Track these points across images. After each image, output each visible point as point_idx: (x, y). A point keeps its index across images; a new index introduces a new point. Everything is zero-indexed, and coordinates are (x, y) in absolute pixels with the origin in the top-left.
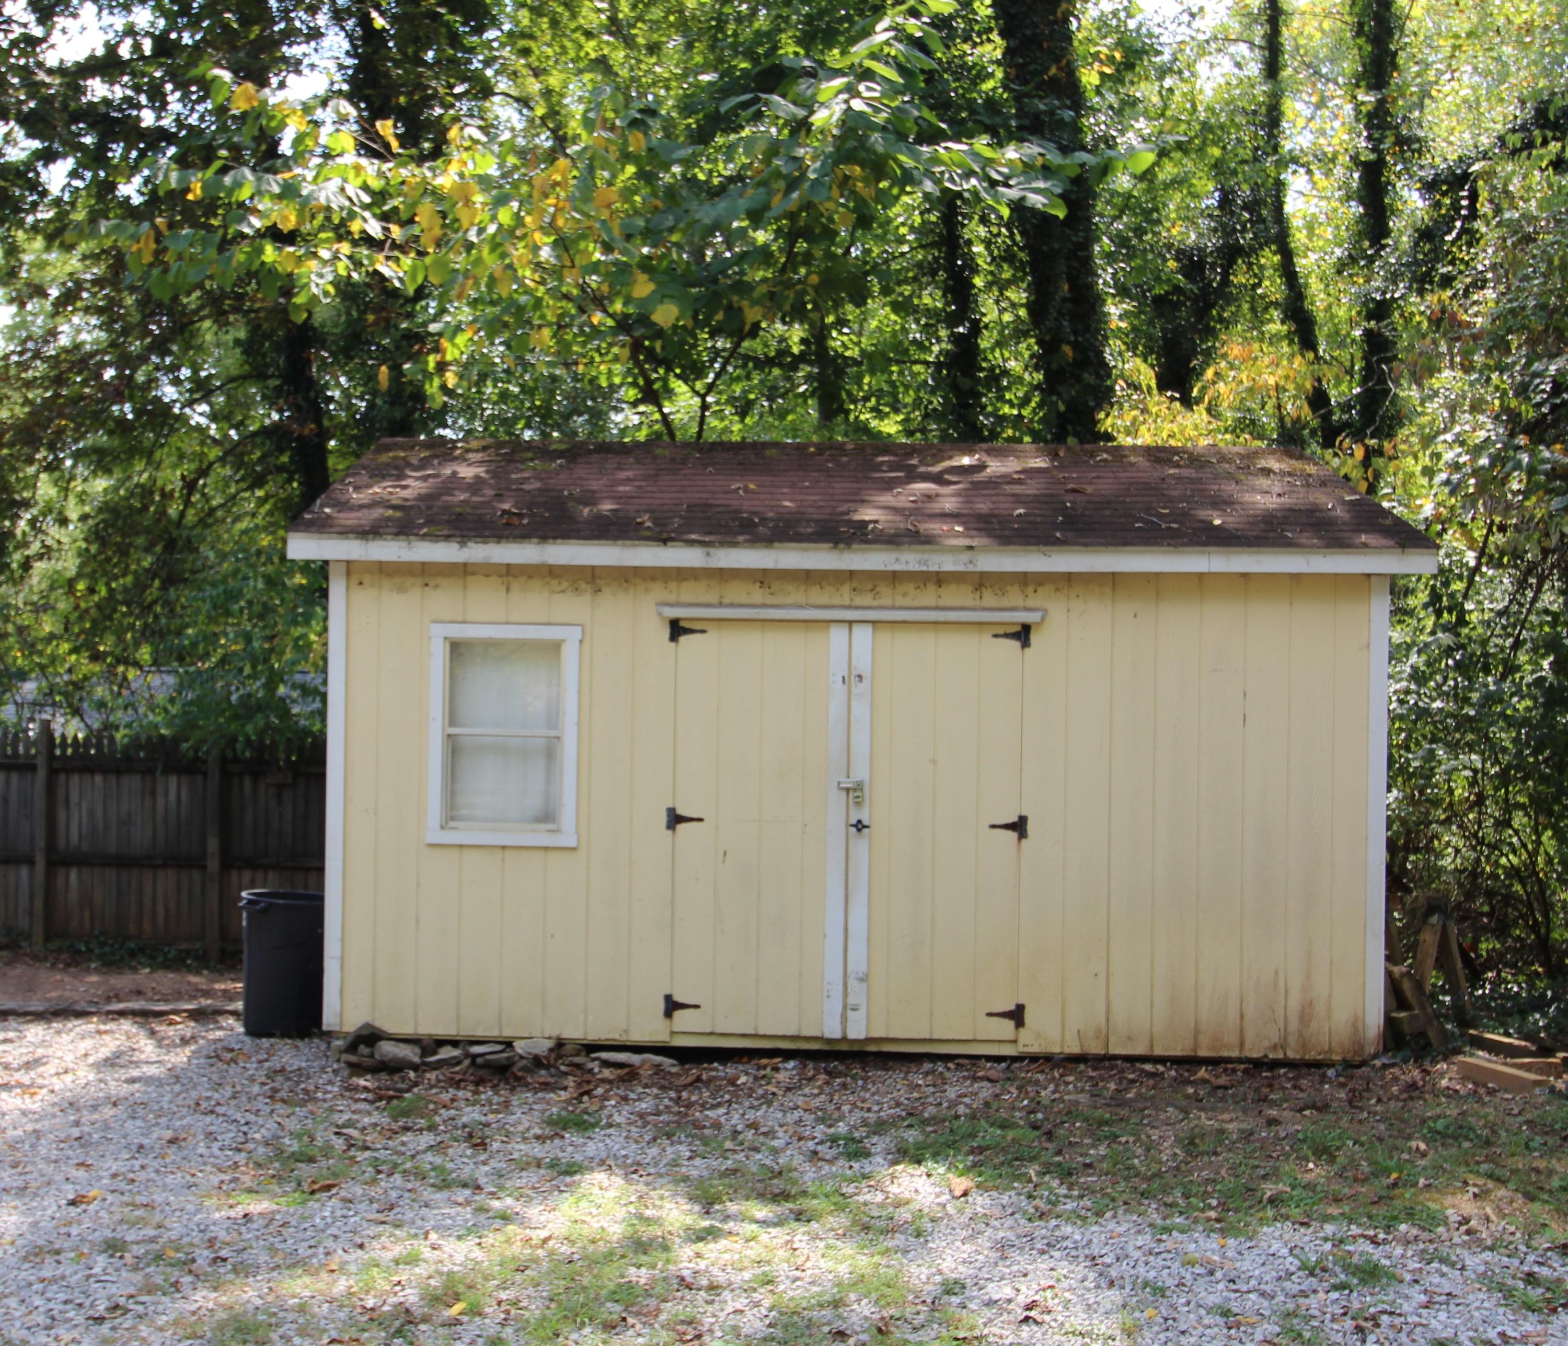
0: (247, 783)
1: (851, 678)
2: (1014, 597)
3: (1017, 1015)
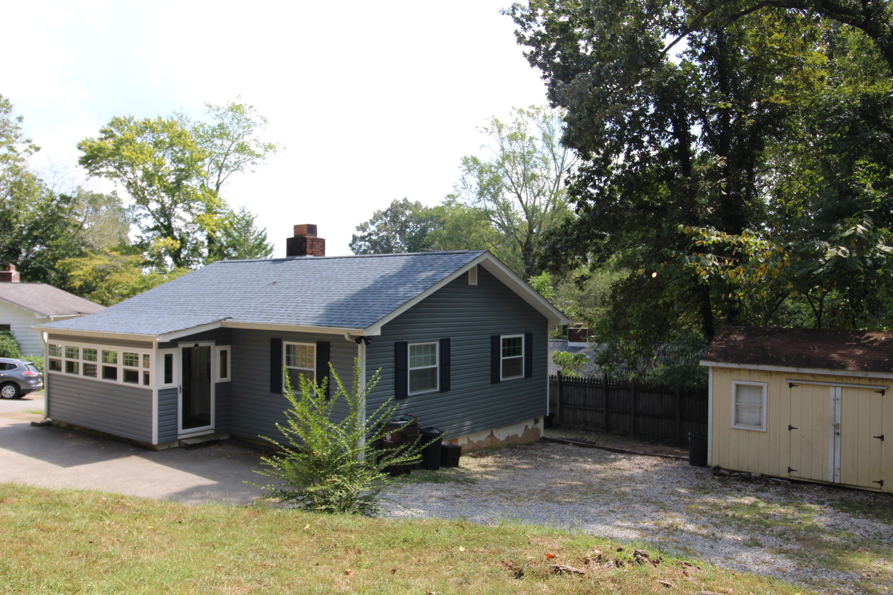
0: (687, 398)
1: (835, 400)
2: (880, 384)
3: (881, 482)
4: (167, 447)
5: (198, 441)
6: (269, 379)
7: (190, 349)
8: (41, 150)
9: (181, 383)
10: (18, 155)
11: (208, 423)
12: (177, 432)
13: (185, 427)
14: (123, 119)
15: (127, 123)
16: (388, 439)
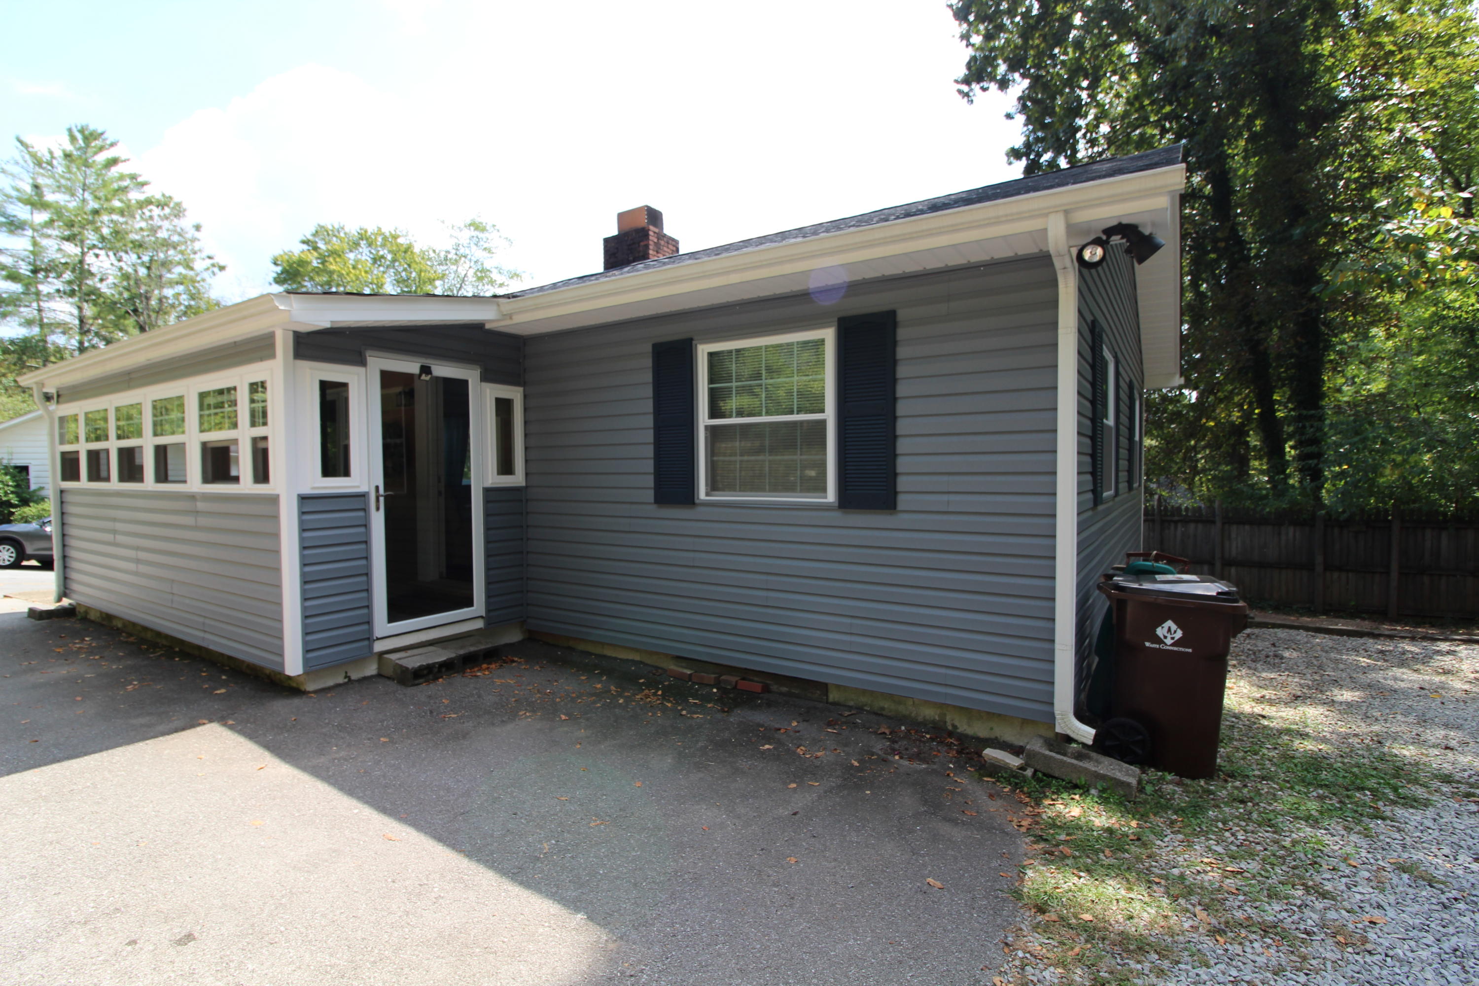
0: (1337, 530)
4: (341, 680)
5: (440, 656)
6: (649, 466)
7: (406, 379)
8: (227, 269)
9: (379, 479)
10: (197, 275)
11: (469, 603)
12: (371, 630)
13: (396, 613)
14: (330, 227)
15: (336, 233)
16: (1169, 641)
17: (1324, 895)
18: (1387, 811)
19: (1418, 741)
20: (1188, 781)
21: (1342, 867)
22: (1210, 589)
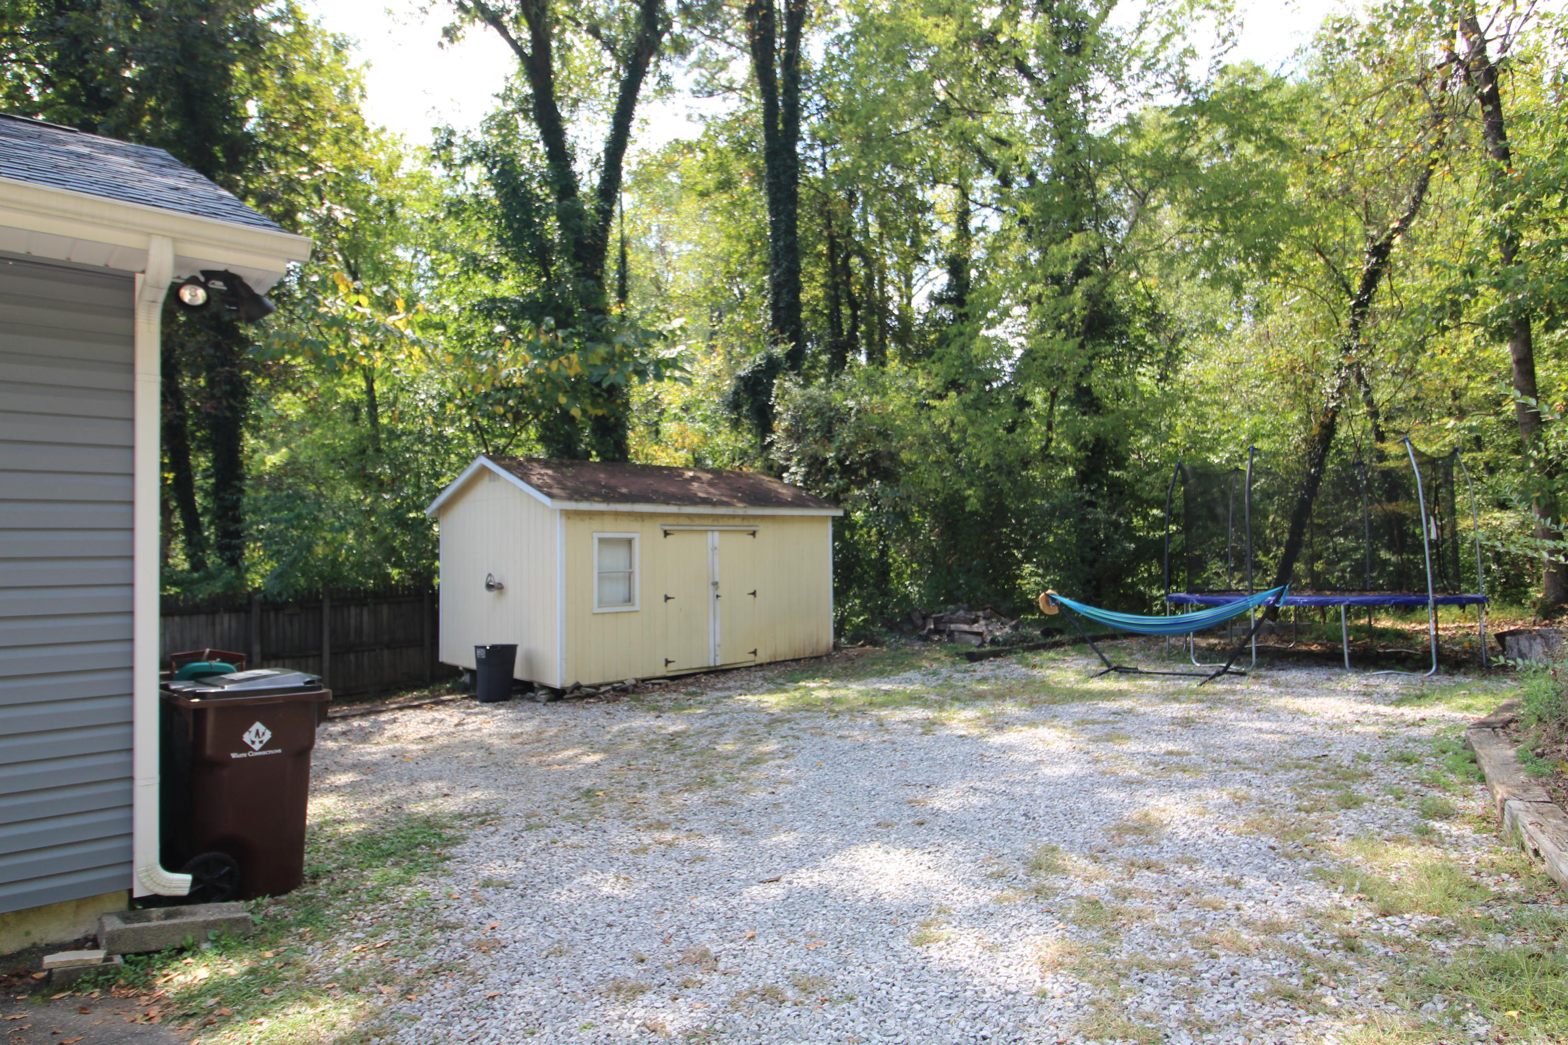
0: (272, 615)
1: (714, 548)
2: (752, 522)
3: (755, 652)
16: (257, 746)
17: (454, 927)
18: (445, 852)
19: (421, 797)
20: (284, 897)
21: (450, 902)
22: (294, 679)
